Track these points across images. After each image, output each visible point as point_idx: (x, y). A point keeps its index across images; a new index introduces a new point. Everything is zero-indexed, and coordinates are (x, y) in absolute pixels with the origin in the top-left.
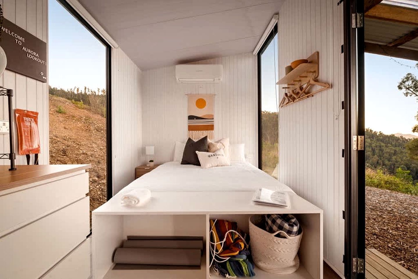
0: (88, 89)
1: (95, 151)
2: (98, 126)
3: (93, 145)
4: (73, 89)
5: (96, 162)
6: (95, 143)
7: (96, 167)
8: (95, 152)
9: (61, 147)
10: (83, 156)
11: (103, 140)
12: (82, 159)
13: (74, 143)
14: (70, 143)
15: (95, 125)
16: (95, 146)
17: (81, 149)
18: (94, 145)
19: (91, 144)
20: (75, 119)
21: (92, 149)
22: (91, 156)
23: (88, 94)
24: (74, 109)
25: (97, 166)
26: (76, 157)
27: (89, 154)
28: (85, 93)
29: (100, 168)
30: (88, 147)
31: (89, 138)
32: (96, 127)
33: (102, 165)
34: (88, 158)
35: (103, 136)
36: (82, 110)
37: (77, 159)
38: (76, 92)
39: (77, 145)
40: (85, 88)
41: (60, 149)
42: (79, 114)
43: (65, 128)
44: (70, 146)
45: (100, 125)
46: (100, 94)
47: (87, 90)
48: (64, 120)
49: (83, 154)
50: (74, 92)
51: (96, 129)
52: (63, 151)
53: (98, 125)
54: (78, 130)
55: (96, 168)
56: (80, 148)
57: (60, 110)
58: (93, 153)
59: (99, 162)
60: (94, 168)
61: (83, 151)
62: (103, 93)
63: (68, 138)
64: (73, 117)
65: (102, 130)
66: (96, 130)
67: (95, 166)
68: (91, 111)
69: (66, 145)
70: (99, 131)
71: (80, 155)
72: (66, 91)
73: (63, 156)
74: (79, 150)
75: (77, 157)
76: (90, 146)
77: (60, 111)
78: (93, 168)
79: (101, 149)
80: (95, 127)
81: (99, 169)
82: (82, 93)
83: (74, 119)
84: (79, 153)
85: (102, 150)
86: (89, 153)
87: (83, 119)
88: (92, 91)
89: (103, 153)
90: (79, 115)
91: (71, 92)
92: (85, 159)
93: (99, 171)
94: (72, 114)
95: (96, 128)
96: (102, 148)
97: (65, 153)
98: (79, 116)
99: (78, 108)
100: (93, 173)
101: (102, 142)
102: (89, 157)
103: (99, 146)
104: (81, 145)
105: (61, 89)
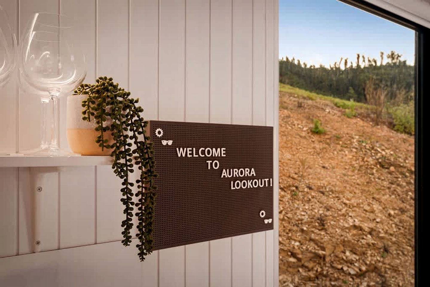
0: (363, 57)
1: (378, 220)
2: (383, 156)
3: (374, 206)
4: (338, 63)
5: (380, 249)
6: (378, 201)
7: (379, 261)
8: (377, 222)
9: (316, 211)
10: (355, 232)
11: (395, 190)
12: (353, 241)
13: (338, 200)
14: (331, 202)
15: (377, 154)
16: (377, 208)
17: (351, 216)
18: (376, 206)
19: (369, 205)
20: (341, 143)
21: (372, 214)
22: (370, 233)
23: (362, 67)
24: (340, 120)
25: (382, 260)
26: (342, 236)
27: (367, 229)
28: (358, 66)
29: (389, 264)
30: (365, 210)
31: (366, 189)
32: (380, 158)
33: (393, 258)
34: (363, 238)
35: (395, 179)
36: (354, 121)
37: (344, 239)
38: (343, 68)
39: (344, 205)
40: (357, 56)
41: (314, 216)
42: (349, 132)
43: (324, 167)
44: (331, 207)
45: (386, 154)
46: (384, 63)
47: (361, 59)
48: (323, 148)
49: (355, 227)
50: (339, 68)
51: (380, 163)
52: (318, 219)
53: (384, 153)
54: (346, 169)
55: (380, 264)
56: (348, 214)
57: (317, 127)
58: (372, 225)
59: (386, 250)
60: (376, 263)
61: (354, 221)
62: (390, 61)
63: (327, 190)
64: (338, 138)
65: (391, 165)
66: (378, 166)
67: (379, 258)
68: (369, 119)
69: (325, 205)
70: (386, 167)
71: (349, 230)
72: (328, 69)
73: (319, 230)
74: (347, 216)
75: (343, 234)
76: (367, 208)
77: (317, 130)
78: (373, 262)
79: (390, 215)
80: (378, 159)
81: (385, 268)
82: (352, 66)
83: (339, 144)
84: (347, 225)
85: (392, 218)
86: (366, 226)
87: (355, 140)
88: (369, 61)
89: (394, 225)
90: (348, 134)
91: (336, 67)
92: (358, 241)
93: (386, 272)
94: (335, 132)
95: (380, 160)
96: (392, 212)
97: (323, 225)
98: (347, 136)
99: (345, 118)
100: (374, 274)
101: (393, 196)
102: (366, 236)
103: (386, 207)
104: (351, 207)
105: (321, 66)
